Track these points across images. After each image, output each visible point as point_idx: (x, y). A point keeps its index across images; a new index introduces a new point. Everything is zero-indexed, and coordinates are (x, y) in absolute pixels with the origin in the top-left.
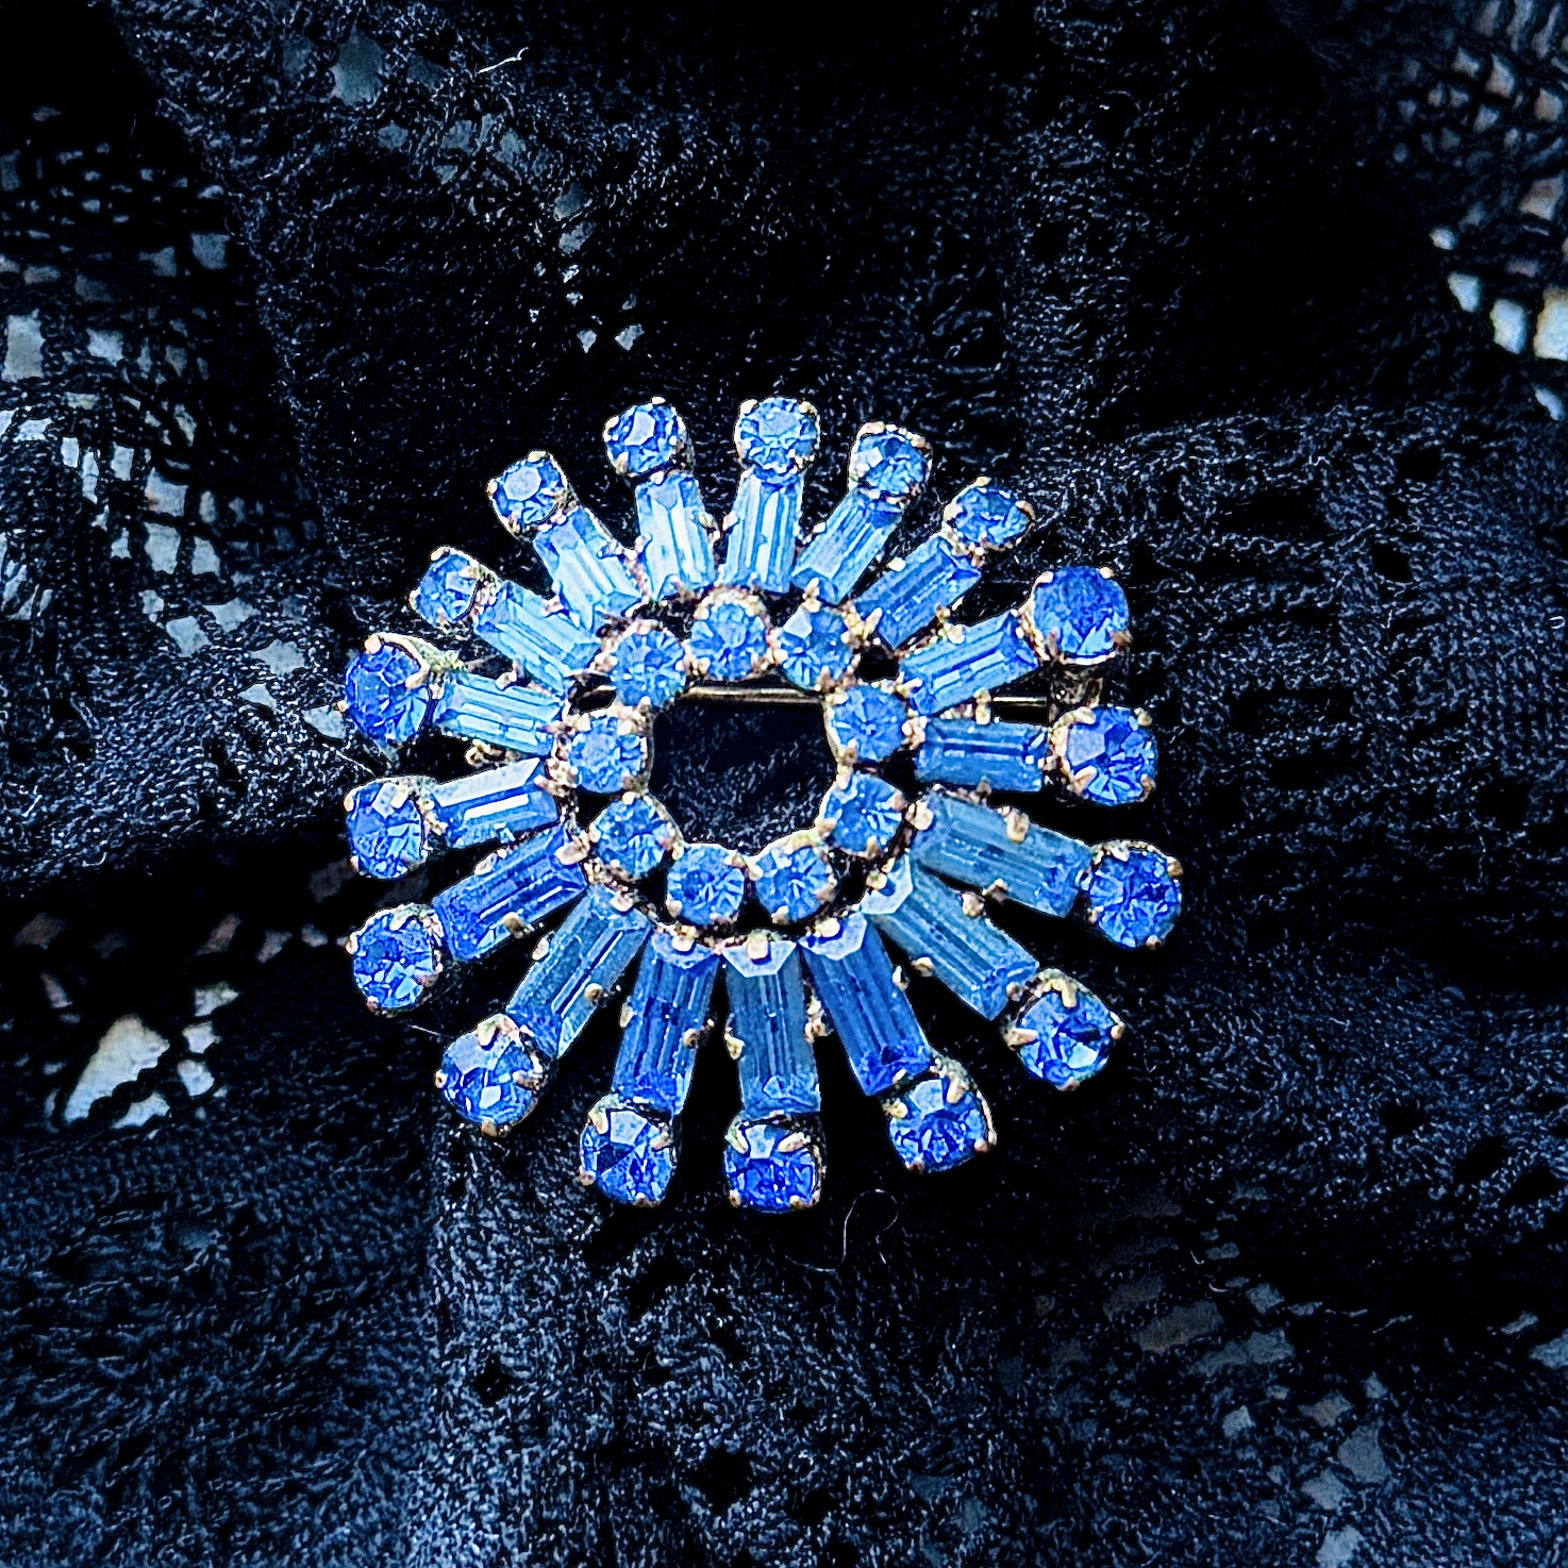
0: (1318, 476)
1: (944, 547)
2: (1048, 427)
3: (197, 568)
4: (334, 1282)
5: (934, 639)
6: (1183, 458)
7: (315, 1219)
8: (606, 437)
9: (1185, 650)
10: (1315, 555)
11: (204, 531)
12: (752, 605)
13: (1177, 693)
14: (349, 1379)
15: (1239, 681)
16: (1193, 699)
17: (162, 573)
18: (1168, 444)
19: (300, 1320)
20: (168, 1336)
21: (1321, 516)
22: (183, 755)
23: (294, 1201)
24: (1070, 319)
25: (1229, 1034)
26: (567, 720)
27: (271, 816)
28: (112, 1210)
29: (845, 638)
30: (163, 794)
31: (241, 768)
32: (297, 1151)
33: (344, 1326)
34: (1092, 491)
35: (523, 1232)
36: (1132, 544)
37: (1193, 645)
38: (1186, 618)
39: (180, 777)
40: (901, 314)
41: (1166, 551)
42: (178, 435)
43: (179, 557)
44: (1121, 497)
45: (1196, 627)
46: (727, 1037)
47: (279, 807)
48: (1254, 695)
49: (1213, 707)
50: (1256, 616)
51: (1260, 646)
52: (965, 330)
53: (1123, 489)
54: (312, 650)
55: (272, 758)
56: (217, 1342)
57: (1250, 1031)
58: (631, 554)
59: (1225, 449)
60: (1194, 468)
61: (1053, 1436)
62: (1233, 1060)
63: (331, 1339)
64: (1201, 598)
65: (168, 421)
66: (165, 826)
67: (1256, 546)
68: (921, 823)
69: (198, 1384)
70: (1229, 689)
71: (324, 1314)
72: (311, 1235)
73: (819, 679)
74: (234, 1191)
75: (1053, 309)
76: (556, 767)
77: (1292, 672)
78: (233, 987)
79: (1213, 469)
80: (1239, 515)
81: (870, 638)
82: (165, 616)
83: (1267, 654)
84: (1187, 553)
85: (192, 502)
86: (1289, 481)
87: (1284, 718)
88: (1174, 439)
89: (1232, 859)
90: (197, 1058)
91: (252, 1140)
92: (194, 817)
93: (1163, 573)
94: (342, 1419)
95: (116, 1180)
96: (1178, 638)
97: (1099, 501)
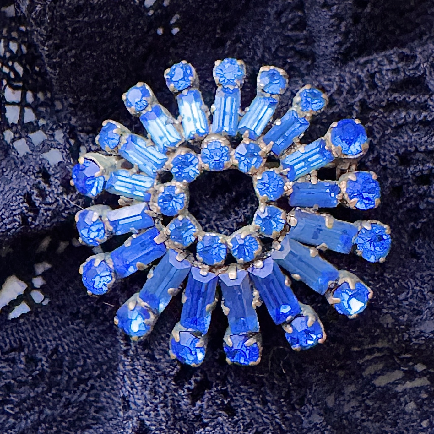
0: (425, 71)
1: (295, 114)
2: (325, 55)
3: (26, 120)
4: (88, 370)
5: (293, 150)
6: (377, 67)
7: (80, 349)
8: (166, 77)
9: (381, 137)
10: (426, 101)
11: (28, 105)
12: (223, 142)
13: (379, 153)
14: (95, 404)
15: (401, 148)
16: (385, 155)
17: (13, 124)
18: (370, 62)
19: (77, 385)
20: (29, 397)
21: (428, 86)
22: (16, 201)
23: (72, 343)
24: (332, 17)
25: (409, 287)
26: (156, 187)
27: (49, 221)
28: (7, 353)
29: (260, 153)
30: (8, 217)
31: (37, 205)
32: (73, 324)
33: (92, 385)
34: (344, 81)
35: (151, 370)
36: (360, 100)
37: (384, 135)
38: (381, 126)
39: (15, 210)
40: (269, 15)
41: (373, 102)
42: (16, 73)
43: (20, 116)
44: (355, 83)
45: (385, 129)
46: (223, 306)
47: (52, 218)
48: (407, 153)
49: (392, 157)
50: (406, 124)
51: (408, 135)
52: (292, 19)
53: (355, 80)
54: (65, 154)
55: (49, 200)
56: (47, 397)
57: (417, 285)
58: (177, 122)
59: (391, 62)
60: (380, 71)
61: (346, 419)
62: (411, 297)
63: (88, 391)
64: (386, 118)
65: (12, 69)
66: (9, 230)
67: (405, 98)
68: (293, 224)
69: (41, 412)
70: (397, 151)
71: (85, 381)
72: (78, 354)
73: (251, 170)
74: (50, 341)
75: (325, 13)
76: (152, 205)
77: (421, 145)
78: (49, 262)
79: (387, 70)
80: (398, 87)
81: (269, 152)
82: (13, 140)
83: (411, 137)
84: (380, 102)
85: (24, 96)
86: (415, 74)
87: (418, 160)
88: (372, 60)
89: (401, 211)
90: (37, 289)
91: (57, 321)
92: (19, 225)
93: (371, 109)
94: (94, 418)
95: (8, 341)
96: (378, 133)
97: (348, 85)
